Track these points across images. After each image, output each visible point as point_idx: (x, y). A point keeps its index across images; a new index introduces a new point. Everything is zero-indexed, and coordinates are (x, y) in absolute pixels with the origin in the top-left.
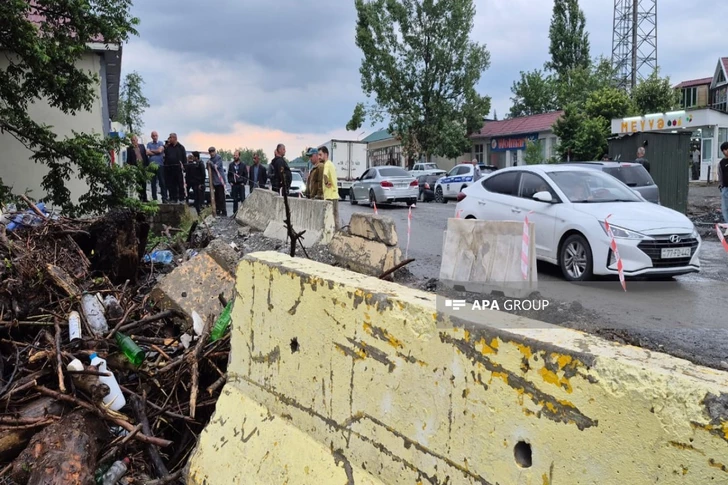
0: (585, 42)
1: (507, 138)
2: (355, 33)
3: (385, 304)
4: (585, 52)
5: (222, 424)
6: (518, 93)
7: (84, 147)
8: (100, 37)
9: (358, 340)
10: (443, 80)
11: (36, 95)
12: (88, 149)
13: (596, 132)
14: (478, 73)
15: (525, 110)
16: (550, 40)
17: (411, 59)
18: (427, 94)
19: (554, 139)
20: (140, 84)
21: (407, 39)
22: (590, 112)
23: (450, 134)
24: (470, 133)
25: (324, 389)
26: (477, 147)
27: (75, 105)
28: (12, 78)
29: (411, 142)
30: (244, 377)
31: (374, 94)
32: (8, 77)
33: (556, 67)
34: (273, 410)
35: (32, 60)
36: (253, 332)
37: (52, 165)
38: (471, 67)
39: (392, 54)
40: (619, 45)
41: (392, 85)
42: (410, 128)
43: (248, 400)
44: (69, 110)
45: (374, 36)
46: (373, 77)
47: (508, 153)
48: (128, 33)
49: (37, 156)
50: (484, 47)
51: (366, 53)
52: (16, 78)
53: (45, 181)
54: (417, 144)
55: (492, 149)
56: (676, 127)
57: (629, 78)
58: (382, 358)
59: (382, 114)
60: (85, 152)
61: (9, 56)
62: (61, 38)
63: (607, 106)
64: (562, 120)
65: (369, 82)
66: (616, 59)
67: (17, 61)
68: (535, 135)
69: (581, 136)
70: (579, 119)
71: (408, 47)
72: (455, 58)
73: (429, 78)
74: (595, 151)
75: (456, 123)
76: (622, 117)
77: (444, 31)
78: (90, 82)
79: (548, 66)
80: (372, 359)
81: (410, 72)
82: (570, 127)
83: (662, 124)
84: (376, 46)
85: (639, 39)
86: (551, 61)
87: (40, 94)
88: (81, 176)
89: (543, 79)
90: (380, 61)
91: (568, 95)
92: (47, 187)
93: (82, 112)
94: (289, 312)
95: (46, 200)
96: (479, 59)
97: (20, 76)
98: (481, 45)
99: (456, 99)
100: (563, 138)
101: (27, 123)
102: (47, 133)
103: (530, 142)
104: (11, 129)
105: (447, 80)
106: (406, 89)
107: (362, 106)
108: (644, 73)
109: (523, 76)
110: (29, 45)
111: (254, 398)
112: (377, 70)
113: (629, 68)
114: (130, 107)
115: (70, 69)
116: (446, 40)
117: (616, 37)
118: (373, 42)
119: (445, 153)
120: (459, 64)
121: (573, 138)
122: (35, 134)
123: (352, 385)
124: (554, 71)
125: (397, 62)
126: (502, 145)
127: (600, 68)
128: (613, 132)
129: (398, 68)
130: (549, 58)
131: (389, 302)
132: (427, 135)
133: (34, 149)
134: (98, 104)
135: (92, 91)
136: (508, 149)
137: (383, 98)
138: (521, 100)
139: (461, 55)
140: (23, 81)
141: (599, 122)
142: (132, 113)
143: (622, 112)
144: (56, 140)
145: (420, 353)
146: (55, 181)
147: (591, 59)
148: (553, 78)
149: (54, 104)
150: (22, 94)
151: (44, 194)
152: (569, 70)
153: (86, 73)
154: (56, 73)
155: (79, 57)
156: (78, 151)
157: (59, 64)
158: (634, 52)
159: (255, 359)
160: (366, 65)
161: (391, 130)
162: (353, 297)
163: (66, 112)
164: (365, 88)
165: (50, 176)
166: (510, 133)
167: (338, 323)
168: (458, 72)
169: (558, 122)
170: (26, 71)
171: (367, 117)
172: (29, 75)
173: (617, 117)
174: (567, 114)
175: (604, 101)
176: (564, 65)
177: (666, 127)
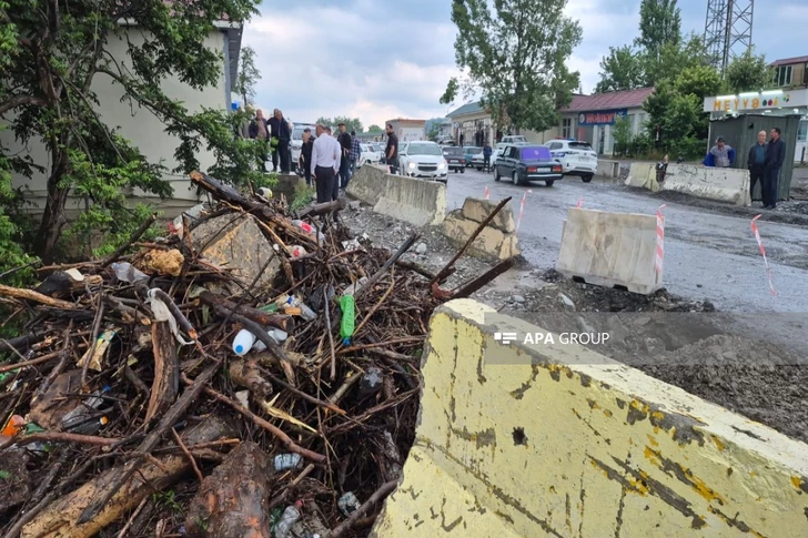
0: (677, 19)
1: (595, 112)
2: (451, 10)
3: (689, 433)
4: (675, 28)
5: (414, 497)
6: (608, 69)
7: (212, 121)
8: (226, 16)
9: (633, 466)
10: (535, 55)
11: (168, 70)
12: (215, 123)
13: (688, 109)
14: (570, 48)
15: (614, 85)
16: (640, 16)
17: (504, 34)
18: (518, 68)
19: (642, 115)
20: (253, 57)
21: (501, 15)
22: (681, 89)
23: (540, 109)
24: (558, 108)
25: (567, 504)
26: (565, 121)
27: (202, 82)
28: (147, 56)
29: (501, 115)
30: (440, 448)
31: (467, 69)
32: (143, 54)
33: (644, 43)
34: (483, 501)
35: (165, 39)
36: (453, 400)
37: (184, 138)
38: (564, 42)
39: (485, 29)
40: (713, 22)
41: (485, 60)
42: (501, 101)
43: (445, 476)
44: (198, 86)
45: (469, 11)
46: (467, 52)
47: (596, 127)
48: (251, 13)
49: (170, 129)
50: (577, 22)
51: (461, 28)
52: (151, 55)
53: (178, 153)
54: (507, 118)
55: (579, 123)
56: (772, 107)
57: (721, 56)
58: (682, 506)
59: (474, 88)
60: (213, 126)
61: (144, 33)
62: (191, 18)
63: (700, 83)
64: (653, 96)
65: (463, 57)
66: (708, 36)
67: (151, 39)
68: (625, 110)
69: (672, 113)
70: (669, 96)
71: (502, 23)
72: (547, 32)
73: (520, 53)
74: (686, 128)
75: (546, 97)
76: (715, 95)
77: (538, 6)
78: (216, 60)
79: (638, 42)
80: (659, 499)
81: (503, 47)
82: (661, 104)
83: (758, 103)
84: (471, 21)
85: (734, 16)
86: (641, 37)
87: (171, 70)
88: (209, 149)
89: (632, 54)
90: (474, 36)
91: (657, 71)
92: (179, 158)
93: (208, 87)
94: (513, 393)
95: (178, 169)
96: (571, 34)
97: (154, 53)
98: (574, 20)
99: (546, 73)
100: (653, 114)
101: (160, 98)
102: (179, 108)
103: (618, 117)
104: (147, 103)
105: (539, 55)
106: (498, 63)
107: (455, 80)
108: (738, 50)
109: (613, 51)
110: (163, 24)
111: (456, 477)
112: (471, 45)
113: (722, 45)
114: (244, 78)
115: (199, 47)
116: (539, 15)
117: (711, 14)
118: (468, 17)
119: (534, 126)
120: (551, 40)
121: (664, 115)
122: (168, 109)
123: (619, 520)
124: (643, 47)
125: (491, 37)
126: (590, 119)
127: (690, 44)
128: (706, 110)
129: (491, 43)
130: (639, 34)
131: (698, 435)
132: (517, 109)
133: (167, 122)
134: (222, 81)
135: (217, 68)
136: (596, 124)
137: (476, 72)
138: (609, 75)
139: (554, 31)
140: (156, 58)
141: (691, 99)
142: (246, 84)
143: (715, 90)
144: (187, 115)
145: (760, 522)
146: (185, 153)
147: (682, 36)
148: (642, 54)
149: (184, 80)
150: (155, 70)
151: (177, 164)
152: (658, 46)
153: (213, 51)
154: (186, 51)
155: (207, 36)
156: (207, 125)
157: (190, 43)
158: (727, 29)
159: (456, 432)
160: (460, 41)
161: (482, 103)
162: (626, 409)
163: (195, 87)
164: (458, 62)
165: (181, 148)
166: (599, 108)
167: (596, 433)
168: (549, 47)
169: (649, 98)
170: (159, 48)
171: (460, 91)
172: (161, 52)
173: (710, 95)
174: (659, 91)
175: (696, 79)
176: (654, 41)
177: (761, 106)
